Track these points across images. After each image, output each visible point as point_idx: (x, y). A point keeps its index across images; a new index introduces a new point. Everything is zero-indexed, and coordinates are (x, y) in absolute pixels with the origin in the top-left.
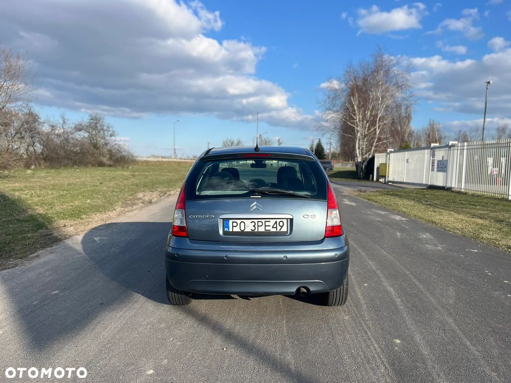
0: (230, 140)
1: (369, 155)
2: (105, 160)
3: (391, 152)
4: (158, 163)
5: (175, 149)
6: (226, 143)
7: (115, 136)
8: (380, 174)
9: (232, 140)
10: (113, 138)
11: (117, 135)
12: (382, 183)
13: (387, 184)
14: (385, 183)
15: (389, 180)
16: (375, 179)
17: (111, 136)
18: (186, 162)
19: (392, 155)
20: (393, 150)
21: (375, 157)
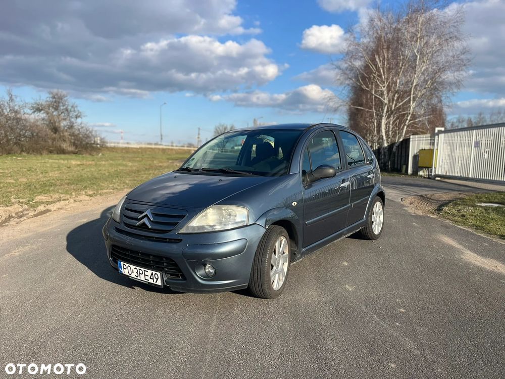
0: (223, 126)
1: (399, 138)
2: (65, 146)
3: (440, 132)
4: (140, 150)
5: (161, 136)
6: (218, 129)
7: (82, 118)
8: (420, 165)
9: (225, 126)
10: (79, 120)
11: (84, 116)
12: (424, 177)
13: (434, 179)
14: (429, 178)
15: (437, 173)
16: (410, 171)
17: (77, 117)
18: (172, 149)
19: (442, 136)
20: (443, 129)
21: (411, 140)
